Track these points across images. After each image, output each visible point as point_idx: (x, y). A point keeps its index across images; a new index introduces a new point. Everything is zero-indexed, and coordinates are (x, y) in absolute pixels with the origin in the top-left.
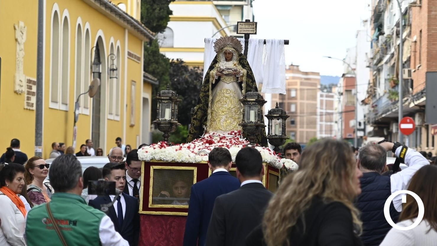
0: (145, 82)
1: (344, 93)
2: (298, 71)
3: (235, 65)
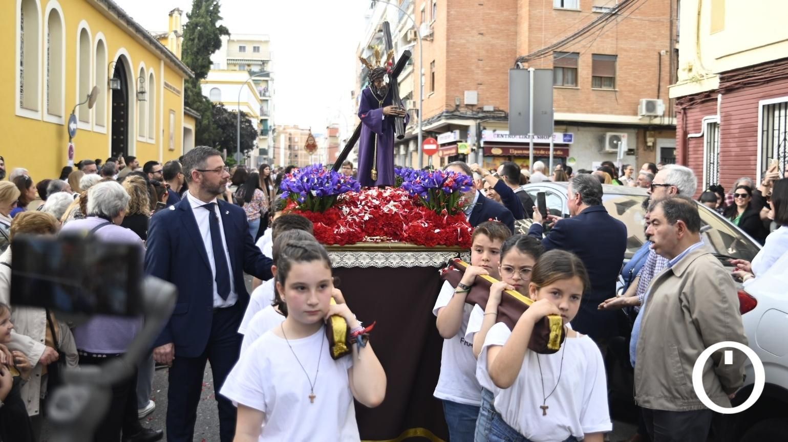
0: (185, 114)
1: (328, 138)
2: (298, 129)
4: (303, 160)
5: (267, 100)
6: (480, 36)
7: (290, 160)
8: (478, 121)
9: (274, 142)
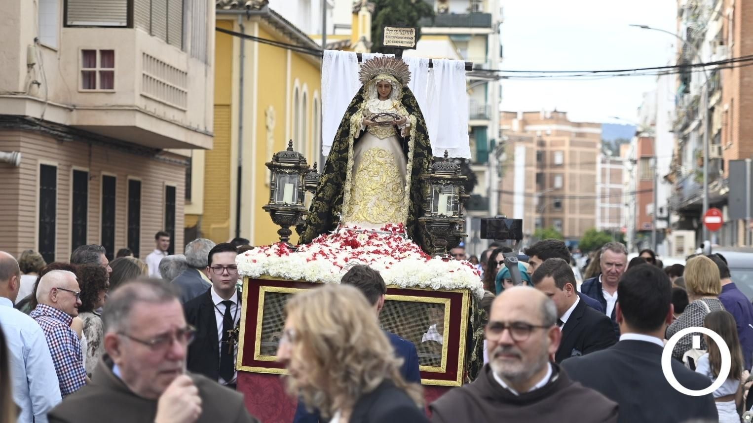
2: (566, 121)
3: (395, 107)
4: (577, 216)
7: (538, 216)
9: (500, 175)
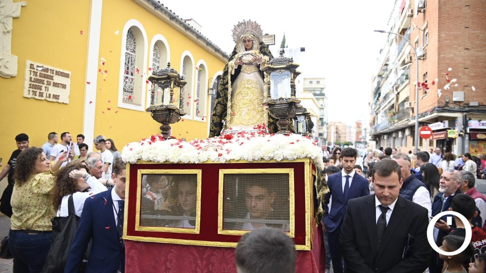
2: (341, 123)
4: (343, 139)
5: (323, 108)
6: (466, 51)
7: (336, 139)
8: (465, 114)
9: (327, 129)
